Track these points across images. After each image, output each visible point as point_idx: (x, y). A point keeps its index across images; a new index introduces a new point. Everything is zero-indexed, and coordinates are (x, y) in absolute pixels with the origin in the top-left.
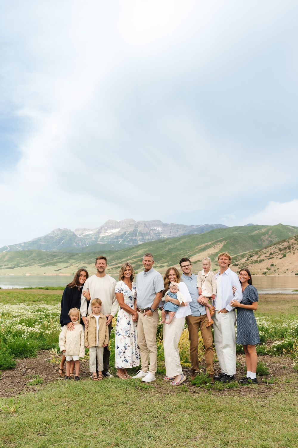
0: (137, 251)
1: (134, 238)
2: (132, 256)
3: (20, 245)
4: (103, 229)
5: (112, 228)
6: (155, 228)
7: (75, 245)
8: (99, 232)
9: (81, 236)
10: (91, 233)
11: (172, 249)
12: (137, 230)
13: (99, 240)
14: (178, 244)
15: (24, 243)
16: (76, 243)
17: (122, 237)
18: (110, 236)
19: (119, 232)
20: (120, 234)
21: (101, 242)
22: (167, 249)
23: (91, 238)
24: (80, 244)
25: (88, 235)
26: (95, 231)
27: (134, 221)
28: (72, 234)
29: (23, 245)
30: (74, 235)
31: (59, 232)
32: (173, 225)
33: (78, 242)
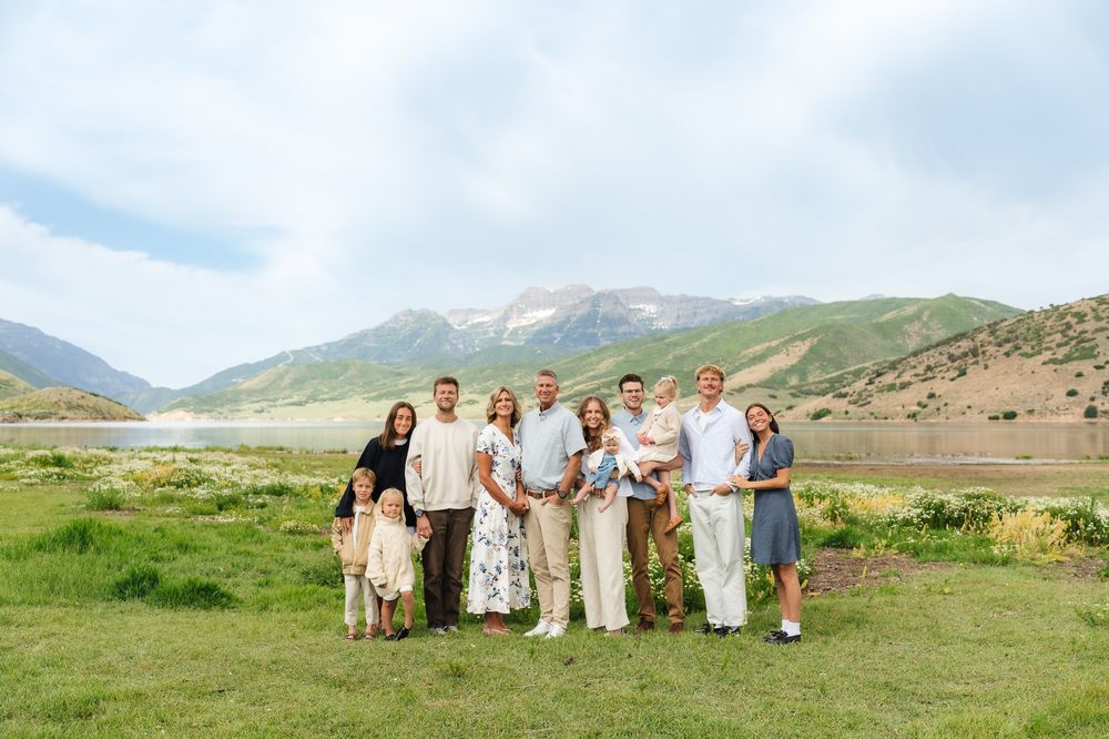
0: (598, 363)
1: (590, 331)
2: (586, 376)
3: (318, 348)
4: (515, 309)
5: (539, 306)
6: (641, 306)
7: (449, 347)
8: (505, 319)
9: (463, 327)
10: (486, 319)
11: (683, 357)
12: (597, 313)
13: (505, 336)
14: (697, 344)
15: (328, 344)
16: (452, 344)
17: (560, 328)
18: (532, 326)
19: (553, 318)
20: (556, 322)
21: (511, 340)
22: (670, 357)
23: (486, 333)
24: (461, 346)
25: (480, 324)
26: (497, 316)
27: (589, 289)
28: (440, 321)
29: (324, 348)
30: (446, 324)
31: (410, 318)
32: (685, 300)
33: (454, 342)
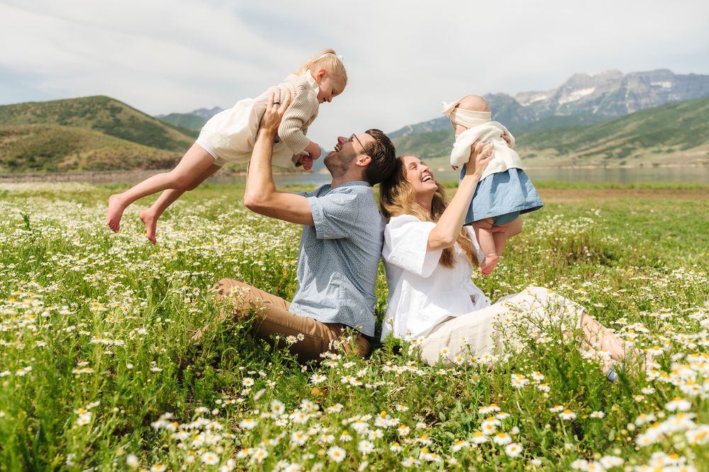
0: (625, 125)
1: (620, 103)
2: (615, 136)
3: (429, 123)
4: (564, 89)
5: (581, 87)
6: (659, 83)
7: (517, 119)
8: (557, 96)
9: (528, 104)
10: (544, 97)
11: (691, 120)
12: (626, 89)
13: (558, 109)
14: (701, 109)
15: (435, 120)
16: (519, 116)
17: (598, 102)
18: (578, 101)
19: (593, 94)
20: (595, 98)
21: (561, 112)
22: (681, 119)
23: (543, 107)
24: (526, 118)
25: (539, 102)
26: (551, 96)
27: (620, 73)
28: (512, 101)
29: (433, 123)
30: (515, 103)
31: (490, 100)
32: (692, 77)
33: (521, 115)
